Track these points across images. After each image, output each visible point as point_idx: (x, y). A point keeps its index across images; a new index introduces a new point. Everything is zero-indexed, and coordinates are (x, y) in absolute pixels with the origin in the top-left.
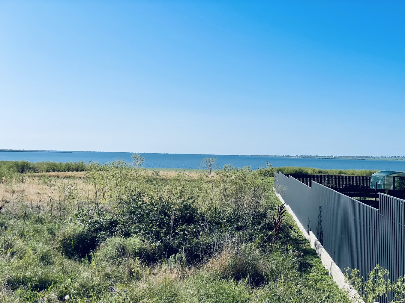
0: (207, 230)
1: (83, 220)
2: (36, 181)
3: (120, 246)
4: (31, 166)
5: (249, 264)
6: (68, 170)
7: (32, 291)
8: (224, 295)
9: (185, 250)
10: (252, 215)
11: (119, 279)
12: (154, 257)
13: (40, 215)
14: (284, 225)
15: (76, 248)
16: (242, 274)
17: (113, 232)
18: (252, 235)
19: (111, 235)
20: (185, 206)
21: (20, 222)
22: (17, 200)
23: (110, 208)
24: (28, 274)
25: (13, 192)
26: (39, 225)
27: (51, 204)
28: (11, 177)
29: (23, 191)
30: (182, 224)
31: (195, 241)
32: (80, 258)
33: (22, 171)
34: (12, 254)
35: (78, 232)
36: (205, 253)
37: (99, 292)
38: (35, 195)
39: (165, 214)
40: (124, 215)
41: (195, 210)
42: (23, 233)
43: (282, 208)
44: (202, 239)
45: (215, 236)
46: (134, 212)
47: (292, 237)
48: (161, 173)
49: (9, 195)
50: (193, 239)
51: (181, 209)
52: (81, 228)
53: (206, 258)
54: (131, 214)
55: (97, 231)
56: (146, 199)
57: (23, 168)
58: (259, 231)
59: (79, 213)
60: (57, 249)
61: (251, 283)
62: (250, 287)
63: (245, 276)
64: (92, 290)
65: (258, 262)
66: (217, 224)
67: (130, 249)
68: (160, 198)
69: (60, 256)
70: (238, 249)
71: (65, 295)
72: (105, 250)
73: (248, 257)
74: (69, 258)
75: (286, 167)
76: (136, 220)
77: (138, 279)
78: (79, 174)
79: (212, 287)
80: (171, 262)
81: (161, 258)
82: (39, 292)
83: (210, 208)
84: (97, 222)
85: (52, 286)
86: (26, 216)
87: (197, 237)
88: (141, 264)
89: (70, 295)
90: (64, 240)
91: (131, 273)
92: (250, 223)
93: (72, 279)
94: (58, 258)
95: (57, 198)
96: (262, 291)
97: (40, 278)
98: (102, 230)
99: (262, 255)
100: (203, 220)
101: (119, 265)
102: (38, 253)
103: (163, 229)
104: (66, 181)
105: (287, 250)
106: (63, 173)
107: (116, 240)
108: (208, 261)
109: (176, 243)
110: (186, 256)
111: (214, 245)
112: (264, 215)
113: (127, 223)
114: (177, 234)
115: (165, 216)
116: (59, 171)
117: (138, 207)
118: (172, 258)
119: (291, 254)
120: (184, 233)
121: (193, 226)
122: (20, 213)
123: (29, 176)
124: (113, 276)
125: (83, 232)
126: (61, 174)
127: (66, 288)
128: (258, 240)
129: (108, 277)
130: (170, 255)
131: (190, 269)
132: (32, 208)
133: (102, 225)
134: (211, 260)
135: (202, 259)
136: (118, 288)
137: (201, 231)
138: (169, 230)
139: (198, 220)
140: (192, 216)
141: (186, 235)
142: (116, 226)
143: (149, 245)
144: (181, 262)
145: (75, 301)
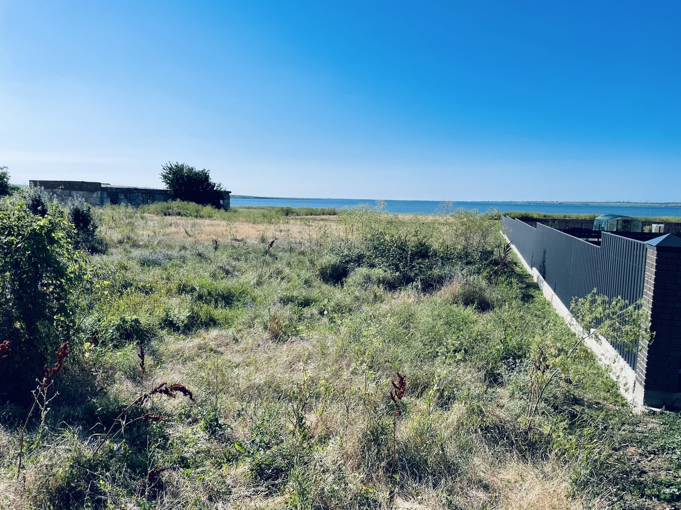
0: (440, 264)
1: (336, 254)
2: (298, 223)
3: (366, 275)
4: (294, 210)
5: (476, 293)
6: (323, 214)
7: (298, 306)
8: (455, 316)
9: (421, 280)
10: (480, 252)
11: (366, 301)
12: (394, 284)
13: (302, 249)
14: (509, 262)
15: (331, 276)
16: (470, 301)
17: (360, 264)
18: (480, 269)
19: (359, 266)
20: (420, 243)
21: (287, 255)
22: (284, 237)
23: (357, 244)
24: (295, 294)
25: (281, 231)
26: (302, 257)
27: (310, 241)
28: (279, 219)
29: (289, 230)
30: (419, 259)
31: (429, 273)
32: (335, 283)
33: (287, 215)
34: (282, 279)
35: (332, 263)
36: (438, 283)
37: (350, 310)
38: (298, 234)
39: (404, 250)
40: (369, 251)
41: (428, 248)
42: (289, 263)
43: (508, 246)
44: (435, 271)
45: (447, 268)
46: (377, 248)
47: (517, 272)
48: (400, 216)
49: (278, 233)
50: (427, 271)
51: (417, 246)
52: (335, 260)
53: (438, 287)
54: (375, 249)
55: (347, 262)
56: (387, 238)
57: (288, 212)
59: (333, 248)
60: (316, 276)
61: (478, 308)
62: (477, 312)
63: (473, 302)
64: (345, 308)
65: (484, 291)
66: (449, 259)
67: (374, 278)
68: (400, 237)
69: (319, 281)
70: (467, 281)
71: (324, 311)
72: (354, 278)
73: (476, 287)
74: (326, 283)
75: (511, 212)
76: (379, 254)
77: (382, 302)
78: (332, 217)
79: (444, 310)
80: (408, 289)
81: (400, 286)
82: (304, 308)
83: (442, 245)
84: (347, 256)
85: (313, 304)
86: (291, 250)
87: (431, 269)
88: (384, 290)
89: (328, 311)
90: (322, 269)
91: (375, 296)
92: (478, 259)
93: (329, 299)
94: (317, 282)
95: (314, 236)
96: (488, 315)
97: (304, 297)
98: (351, 262)
99: (489, 286)
100: (436, 255)
101: (365, 290)
102: (301, 278)
103: (402, 262)
104: (321, 223)
105: (511, 283)
107: (363, 270)
108: (440, 289)
109: (412, 274)
111: (445, 276)
112: (491, 253)
113: (372, 257)
114: (413, 267)
115: (403, 252)
116: (316, 215)
117: (381, 244)
118: (410, 286)
119: (515, 286)
120: (420, 266)
121: (427, 261)
122: (287, 247)
123: (293, 219)
124: (361, 299)
125: (336, 263)
126: (317, 217)
127: (324, 306)
128: (485, 274)
129: (357, 299)
130: (407, 283)
131: (425, 295)
132: (296, 244)
133: (352, 257)
134: (443, 288)
135: (435, 287)
136: (365, 308)
137: (434, 264)
138: (407, 263)
139: (432, 256)
140: (427, 253)
141: (422, 268)
142: (363, 259)
143: (390, 274)
144: (417, 289)
145: (331, 316)
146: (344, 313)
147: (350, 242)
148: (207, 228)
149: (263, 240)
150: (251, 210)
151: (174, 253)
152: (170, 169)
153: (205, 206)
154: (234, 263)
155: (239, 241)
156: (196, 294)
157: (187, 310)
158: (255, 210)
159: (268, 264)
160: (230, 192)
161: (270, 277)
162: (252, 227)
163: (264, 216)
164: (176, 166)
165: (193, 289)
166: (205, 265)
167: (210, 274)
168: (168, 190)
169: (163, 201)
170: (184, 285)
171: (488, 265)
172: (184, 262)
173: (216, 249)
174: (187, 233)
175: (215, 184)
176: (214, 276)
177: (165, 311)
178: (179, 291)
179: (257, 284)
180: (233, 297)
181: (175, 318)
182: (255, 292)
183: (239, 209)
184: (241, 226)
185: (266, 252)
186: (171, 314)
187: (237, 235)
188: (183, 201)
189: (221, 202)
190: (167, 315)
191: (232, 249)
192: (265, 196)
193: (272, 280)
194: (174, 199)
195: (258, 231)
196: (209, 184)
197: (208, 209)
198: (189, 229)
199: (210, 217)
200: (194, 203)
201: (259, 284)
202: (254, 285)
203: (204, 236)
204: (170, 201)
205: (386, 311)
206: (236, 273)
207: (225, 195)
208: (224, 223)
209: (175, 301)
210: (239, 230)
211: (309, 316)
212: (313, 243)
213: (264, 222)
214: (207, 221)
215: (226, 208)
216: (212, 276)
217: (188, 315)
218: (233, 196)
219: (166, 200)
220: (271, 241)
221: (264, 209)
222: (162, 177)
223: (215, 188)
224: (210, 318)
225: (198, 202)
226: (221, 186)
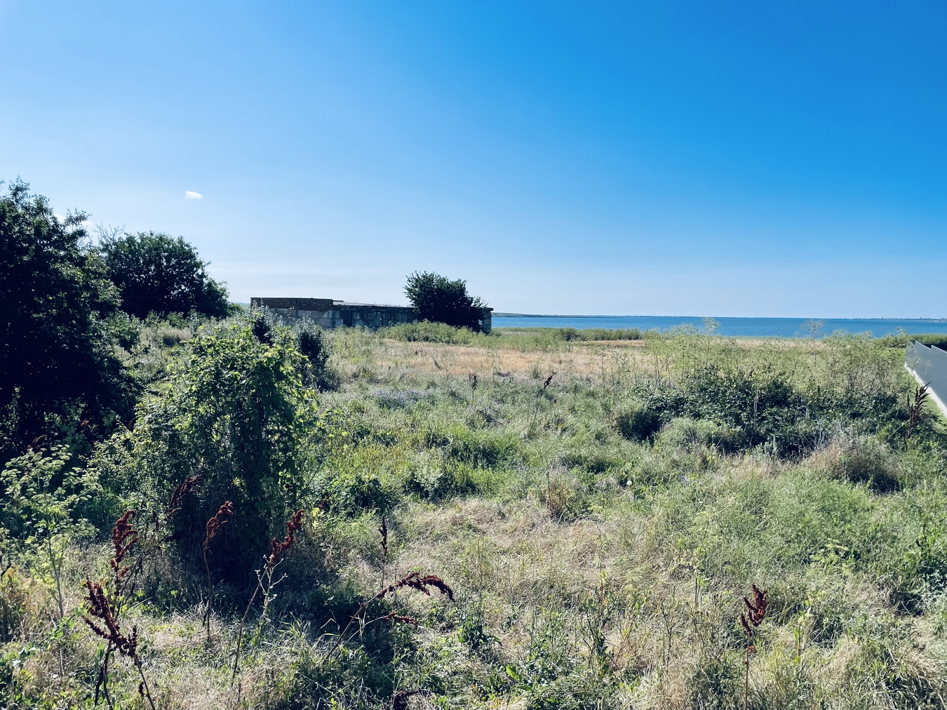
0: (807, 414)
1: (642, 397)
2: (585, 350)
3: (689, 429)
4: (578, 333)
5: (870, 464)
6: (620, 339)
7: (588, 472)
8: (836, 499)
9: (777, 440)
10: (874, 398)
11: (688, 468)
12: (733, 444)
13: (591, 389)
14: (924, 414)
15: (635, 428)
16: (861, 475)
17: (679, 412)
18: (875, 426)
19: (677, 415)
20: (774, 384)
21: (570, 396)
22: (565, 371)
23: (674, 383)
24: (583, 453)
25: (561, 362)
26: (591, 400)
27: (603, 376)
28: (557, 346)
29: (571, 361)
30: (772, 407)
31: (790, 428)
32: (641, 440)
33: (568, 340)
34: (564, 430)
35: (636, 410)
36: (806, 445)
37: (666, 481)
38: (584, 367)
39: (747, 393)
40: (693, 393)
41: (788, 390)
42: (573, 408)
43: (922, 390)
44: (800, 427)
45: (821, 422)
46: (705, 389)
47: (937, 432)
48: (738, 341)
49: (557, 365)
50: (786, 426)
51: (769, 388)
52: (640, 405)
53: (805, 450)
54: (701, 390)
55: (659, 409)
56: (721, 374)
57: (569, 336)
58: (886, 421)
59: (637, 388)
60: (612, 427)
61: (874, 487)
62: (873, 494)
63: (866, 478)
64: (657, 478)
65: (884, 461)
66: (822, 409)
67: (701, 434)
68: (741, 374)
69: (617, 435)
70: (854, 443)
71: (626, 480)
72: (670, 433)
73: (869, 454)
74: (628, 439)
75: (924, 334)
76: (708, 398)
77: (715, 469)
78: (633, 342)
79: (817, 487)
80: (757, 453)
81: (742, 447)
82: (596, 474)
83: (811, 387)
84: (658, 400)
85: (610, 468)
86: (576, 389)
87: (793, 422)
88: (717, 452)
89: (632, 481)
90: (621, 418)
91: (705, 461)
92: (871, 410)
93: (633, 463)
94: (615, 437)
95: (609, 370)
96: (892, 499)
97: (596, 458)
98: (665, 409)
99: (891, 452)
100: (801, 402)
101: (689, 452)
102: (591, 431)
103: (744, 411)
104: (618, 350)
105: (929, 448)
106: (613, 341)
107: (685, 422)
108: (809, 455)
109: (763, 430)
110: (779, 447)
111: (818, 435)
112: (893, 400)
113: (698, 402)
114: (764, 419)
115: (747, 396)
116: (609, 339)
117: (711, 383)
118: (759, 448)
119: (936, 454)
120: (774, 418)
121: (786, 410)
122: (569, 385)
123: (576, 345)
124: (682, 464)
125: (643, 410)
126: (612, 342)
127: (626, 473)
128: (883, 432)
129: (675, 464)
130: (755, 444)
131: (783, 463)
132: (582, 380)
133: (666, 402)
134: (814, 454)
135: (801, 452)
136: (689, 478)
137: (798, 416)
138: (753, 413)
139: (794, 402)
140: (785, 397)
141: (778, 421)
142: (683, 404)
143: (727, 429)
144: (771, 453)
145: (637, 488)
146: (656, 484)
147: (663, 380)
148: (462, 358)
149: (536, 375)
150: (519, 333)
151: (421, 391)
152: (417, 281)
153: (460, 328)
154: (497, 407)
155: (503, 376)
156: (449, 448)
157: (438, 470)
158: (524, 333)
159: (543, 409)
160: (492, 309)
161: (547, 426)
162: (521, 357)
163: (537, 341)
164: (424, 277)
165: (445, 442)
166: (460, 408)
167: (467, 421)
168: (413, 308)
169: (408, 322)
170: (433, 435)
171: (889, 419)
172: (433, 403)
173: (474, 386)
174: (436, 364)
175: (472, 298)
176: (472, 424)
177: (410, 470)
178: (428, 442)
179: (529, 437)
180: (498, 453)
181: (423, 480)
182: (527, 448)
183: (503, 333)
184: (506, 356)
185: (541, 392)
186: (418, 473)
187: (501, 367)
188: (432, 322)
189: (480, 322)
190: (413, 475)
191: (495, 387)
192: (538, 314)
193: (549, 431)
194: (421, 320)
195: (529, 362)
196: (465, 299)
197: (463, 332)
198: (438, 359)
199: (465, 343)
200: (445, 324)
201: (531, 436)
202: (525, 438)
203: (458, 369)
204: (415, 322)
205: (721, 484)
206: (501, 420)
207: (485, 313)
208: (483, 351)
209: (423, 456)
210: (504, 360)
211: (604, 486)
212: (607, 380)
213: (537, 350)
214: (462, 349)
215: (487, 331)
216: (470, 423)
217: (439, 476)
218: (495, 314)
219: (410, 321)
220: (546, 376)
221: (536, 331)
222: (407, 291)
223: (473, 304)
224: (467, 481)
225: (450, 323)
226: (481, 301)
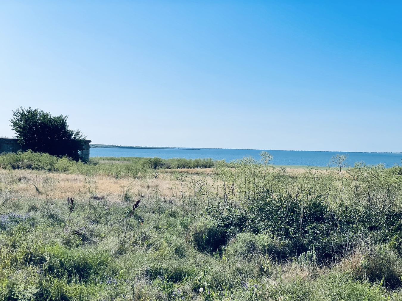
0: (338, 228)
1: (214, 216)
2: (169, 177)
3: (250, 242)
4: (163, 162)
5: (383, 266)
6: (198, 167)
7: (168, 281)
8: (359, 296)
9: (316, 249)
10: (386, 214)
11: (249, 274)
12: (283, 254)
13: (173, 209)
15: (208, 242)
16: (377, 276)
17: (242, 228)
18: (387, 236)
19: (241, 230)
20: (314, 204)
21: (155, 216)
22: (152, 195)
23: (238, 204)
24: (164, 265)
25: (148, 187)
26: (172, 219)
27: (183, 199)
28: (146, 173)
29: (157, 186)
30: (313, 223)
31: (326, 239)
32: (212, 251)
33: (155, 168)
34: (149, 246)
35: (209, 227)
36: (337, 252)
37: (231, 286)
38: (168, 191)
39: (294, 212)
40: (253, 212)
41: (323, 209)
42: (158, 226)
44: (333, 238)
45: (348, 234)
46: (262, 208)
48: (288, 169)
49: (145, 190)
50: (323, 238)
51: (310, 207)
52: (212, 223)
53: (337, 257)
55: (227, 226)
56: (274, 196)
57: (156, 165)
58: (394, 232)
59: (210, 208)
60: (189, 242)
61: (387, 285)
62: (385, 290)
63: (380, 278)
64: (224, 284)
65: (394, 264)
66: (348, 223)
67: (259, 245)
68: (289, 196)
69: (193, 249)
70: (371, 250)
71: (199, 287)
72: (235, 246)
73: (383, 259)
74: (202, 251)
76: (265, 217)
77: (269, 276)
78: (208, 170)
79: (345, 287)
80: (301, 260)
81: (290, 255)
82: (174, 283)
83: (341, 206)
84: (228, 218)
85: (186, 278)
86: (160, 210)
87: (328, 235)
88: (271, 261)
89: (204, 287)
90: (196, 234)
91: (262, 269)
92: (383, 224)
93: (204, 272)
94: (191, 251)
95: (187, 194)
97: (175, 269)
98: (231, 226)
99: (398, 257)
100: (333, 219)
101: (249, 261)
102: (172, 245)
103: (292, 226)
104: (195, 177)
106: (192, 169)
107: (246, 236)
108: (339, 261)
109: (305, 242)
110: (317, 255)
111: (345, 244)
113: (256, 219)
114: (306, 232)
115: (294, 214)
116: (189, 167)
117: (267, 204)
118: (302, 256)
120: (314, 231)
121: (322, 225)
122: (155, 207)
123: (162, 172)
124: (244, 272)
125: (214, 227)
126: (191, 170)
127: (199, 281)
128: (393, 242)
129: (239, 272)
130: (300, 253)
131: (321, 268)
132: (165, 202)
133: (232, 220)
134: (343, 260)
135: (334, 259)
136: (249, 283)
137: (331, 229)
138: (299, 228)
139: (328, 219)
140: (322, 215)
141: (316, 233)
142: (245, 222)
143: (278, 242)
144: (311, 260)
145: (208, 294)
146: (223, 290)
147: (230, 202)
148: (62, 184)
149: (127, 198)
150: (114, 161)
151: (22, 214)
152: (22, 115)
153: (61, 158)
154: (92, 227)
155: (99, 199)
156: (45, 265)
157: (35, 286)
158: (118, 162)
159: (132, 228)
160: (90, 141)
161: (135, 243)
162: (115, 183)
163: (129, 169)
164: (29, 112)
165: (42, 260)
166: (58, 229)
167: (63, 240)
168: (18, 140)
169: (12, 152)
170: (32, 254)
171: (396, 231)
172: (33, 225)
173: (71, 209)
174: (37, 189)
175: (72, 132)
176: (68, 243)
177: (9, 287)
178: (26, 261)
179: (119, 252)
180: (90, 269)
181: (20, 296)
182: (117, 263)
183: (100, 161)
184: (102, 181)
185: (131, 213)
186: (16, 290)
187: (97, 191)
188: (35, 152)
189: (80, 152)
190: (11, 291)
191: (90, 209)
192: (130, 146)
193: (136, 247)
194: (25, 150)
195: (121, 187)
196: (66, 132)
197: (64, 161)
198: (40, 186)
199: (66, 170)
200: (48, 154)
201: (121, 252)
202: (115, 253)
203: (58, 194)
204: (19, 152)
205: (274, 287)
206: (94, 239)
207: (84, 145)
208: (81, 177)
209: (20, 274)
210: (99, 186)
211: (181, 293)
212: (185, 202)
213: (129, 176)
214: (63, 176)
215: (85, 159)
216: (66, 242)
217: (36, 292)
218: (93, 145)
219: (15, 151)
220: (136, 199)
221: (128, 160)
222: (12, 124)
223: (73, 137)
224: (61, 295)
225: (52, 153)
226: (80, 135)
